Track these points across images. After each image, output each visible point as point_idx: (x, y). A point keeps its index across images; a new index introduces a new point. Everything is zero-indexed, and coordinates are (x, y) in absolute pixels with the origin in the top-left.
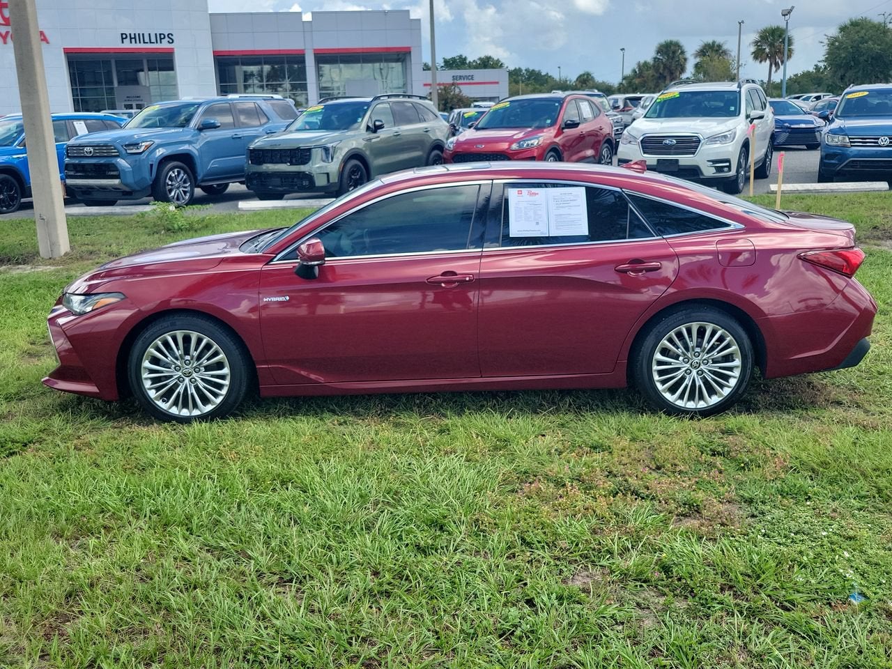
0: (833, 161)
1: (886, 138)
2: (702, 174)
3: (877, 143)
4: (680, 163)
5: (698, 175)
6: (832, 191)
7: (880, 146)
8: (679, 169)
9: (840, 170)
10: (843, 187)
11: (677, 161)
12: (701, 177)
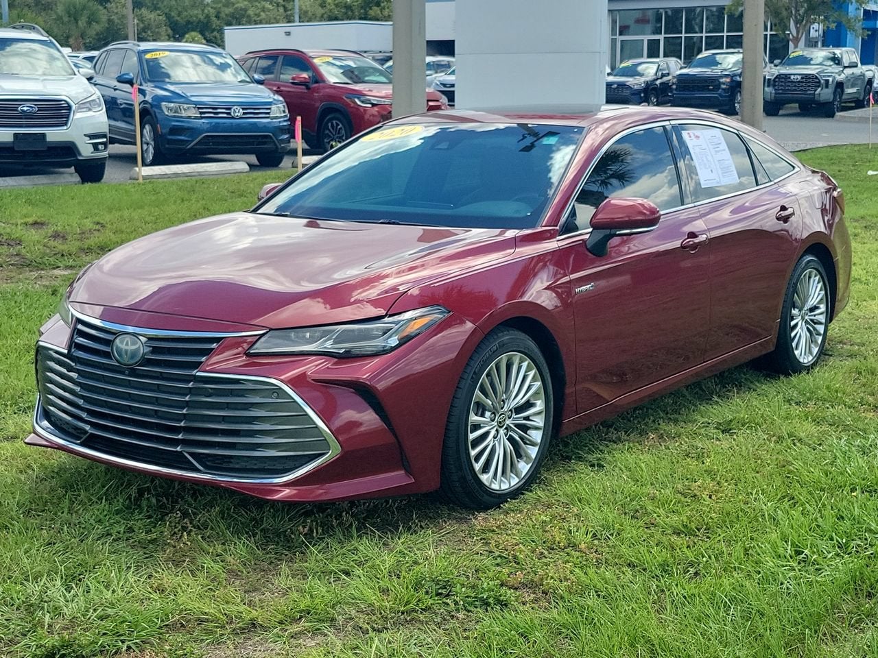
0: (182, 138)
1: (239, 108)
2: (80, 154)
3: (229, 113)
4: (48, 139)
5: (75, 156)
6: (200, 174)
7: (233, 118)
8: (48, 147)
9: (192, 148)
10: (208, 169)
11: (44, 135)
12: (80, 158)
